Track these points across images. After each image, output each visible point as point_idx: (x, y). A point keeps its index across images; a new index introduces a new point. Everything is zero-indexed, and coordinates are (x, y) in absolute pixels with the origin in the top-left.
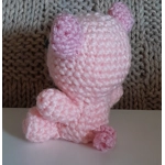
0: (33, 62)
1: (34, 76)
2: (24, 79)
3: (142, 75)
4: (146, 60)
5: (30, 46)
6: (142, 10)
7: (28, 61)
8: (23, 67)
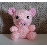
0: (11, 22)
1: (11, 24)
2: (8, 26)
3: (38, 25)
4: (39, 21)
5: (10, 18)
6: (38, 9)
7: (9, 22)
8: (8, 23)
